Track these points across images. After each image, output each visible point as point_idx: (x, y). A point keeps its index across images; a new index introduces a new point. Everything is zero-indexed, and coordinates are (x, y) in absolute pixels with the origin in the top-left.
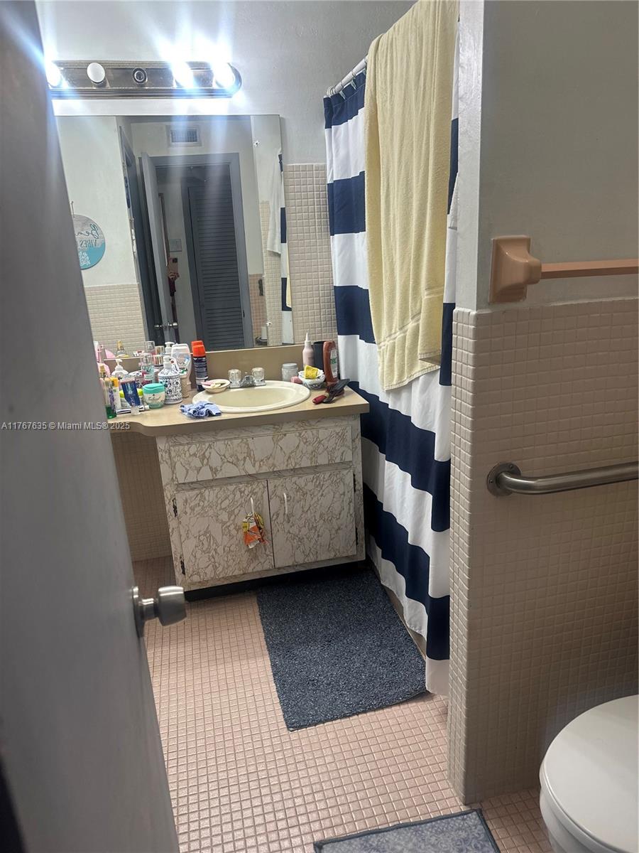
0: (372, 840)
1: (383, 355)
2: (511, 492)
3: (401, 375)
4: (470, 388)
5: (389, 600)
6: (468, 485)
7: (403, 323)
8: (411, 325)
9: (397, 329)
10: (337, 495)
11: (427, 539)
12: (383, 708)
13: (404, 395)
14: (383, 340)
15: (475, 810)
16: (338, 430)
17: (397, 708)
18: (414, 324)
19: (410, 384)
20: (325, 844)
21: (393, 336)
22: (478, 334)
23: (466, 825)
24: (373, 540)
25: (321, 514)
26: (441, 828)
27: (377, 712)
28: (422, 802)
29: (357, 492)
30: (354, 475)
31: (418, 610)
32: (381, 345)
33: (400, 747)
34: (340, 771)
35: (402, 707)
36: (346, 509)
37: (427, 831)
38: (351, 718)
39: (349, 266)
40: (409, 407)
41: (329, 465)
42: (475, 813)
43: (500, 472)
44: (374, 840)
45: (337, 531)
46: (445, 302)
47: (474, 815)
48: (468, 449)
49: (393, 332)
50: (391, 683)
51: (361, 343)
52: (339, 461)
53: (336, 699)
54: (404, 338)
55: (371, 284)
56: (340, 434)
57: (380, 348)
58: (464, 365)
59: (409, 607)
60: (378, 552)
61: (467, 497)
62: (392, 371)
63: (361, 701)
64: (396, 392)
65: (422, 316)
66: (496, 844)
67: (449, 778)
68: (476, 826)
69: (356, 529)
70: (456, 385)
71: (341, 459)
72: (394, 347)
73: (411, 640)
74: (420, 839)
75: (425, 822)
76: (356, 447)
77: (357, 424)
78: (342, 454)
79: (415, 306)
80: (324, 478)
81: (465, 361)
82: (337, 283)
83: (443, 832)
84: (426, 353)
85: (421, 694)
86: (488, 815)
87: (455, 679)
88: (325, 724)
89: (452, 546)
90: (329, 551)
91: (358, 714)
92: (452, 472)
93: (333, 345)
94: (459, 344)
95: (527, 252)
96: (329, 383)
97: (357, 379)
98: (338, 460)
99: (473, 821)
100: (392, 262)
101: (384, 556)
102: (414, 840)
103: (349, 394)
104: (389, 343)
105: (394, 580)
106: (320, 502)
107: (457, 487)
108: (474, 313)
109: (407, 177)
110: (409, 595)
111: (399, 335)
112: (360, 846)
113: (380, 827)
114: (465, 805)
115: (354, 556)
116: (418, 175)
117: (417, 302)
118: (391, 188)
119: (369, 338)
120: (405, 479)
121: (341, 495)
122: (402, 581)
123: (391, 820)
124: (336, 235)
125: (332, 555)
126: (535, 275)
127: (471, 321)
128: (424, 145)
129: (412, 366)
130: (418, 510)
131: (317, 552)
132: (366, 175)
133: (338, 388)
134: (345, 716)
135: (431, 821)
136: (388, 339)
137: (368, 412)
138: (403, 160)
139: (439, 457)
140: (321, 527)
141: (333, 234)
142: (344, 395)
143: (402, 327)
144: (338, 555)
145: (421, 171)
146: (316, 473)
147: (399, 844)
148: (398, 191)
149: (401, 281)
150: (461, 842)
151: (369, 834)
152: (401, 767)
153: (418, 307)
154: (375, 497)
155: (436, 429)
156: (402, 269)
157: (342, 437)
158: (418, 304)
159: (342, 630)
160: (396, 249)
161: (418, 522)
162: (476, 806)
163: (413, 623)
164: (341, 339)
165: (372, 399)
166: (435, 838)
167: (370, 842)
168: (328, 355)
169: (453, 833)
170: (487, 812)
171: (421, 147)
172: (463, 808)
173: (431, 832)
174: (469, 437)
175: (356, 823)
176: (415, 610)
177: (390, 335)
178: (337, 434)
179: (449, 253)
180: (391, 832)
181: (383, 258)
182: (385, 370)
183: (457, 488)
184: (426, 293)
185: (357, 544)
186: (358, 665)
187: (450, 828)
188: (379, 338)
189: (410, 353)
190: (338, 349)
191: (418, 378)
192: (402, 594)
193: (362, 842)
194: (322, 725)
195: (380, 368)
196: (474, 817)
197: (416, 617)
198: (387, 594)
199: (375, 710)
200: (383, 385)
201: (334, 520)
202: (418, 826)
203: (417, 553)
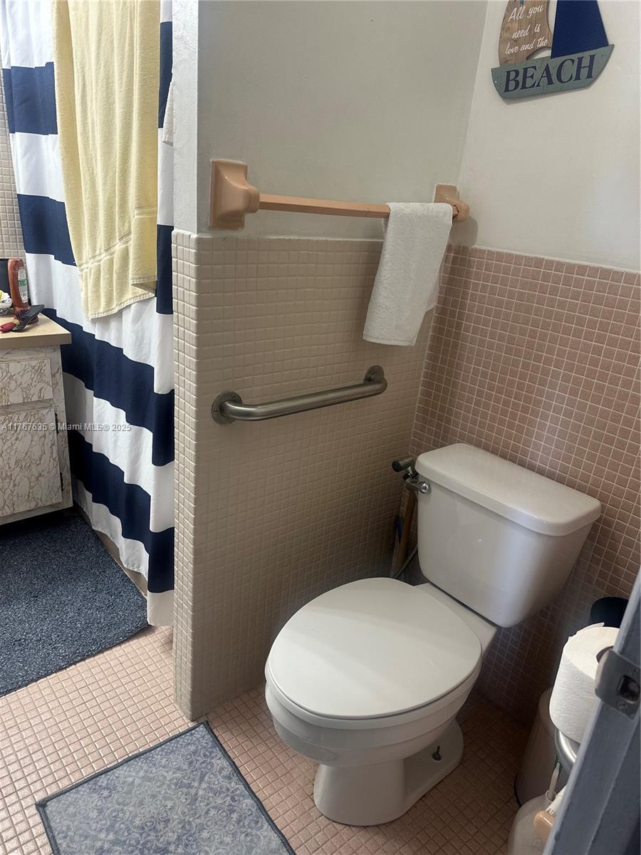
0: (101, 780)
1: (86, 279)
2: (235, 420)
3: (109, 302)
4: (193, 315)
5: (102, 544)
6: (194, 415)
7: (109, 244)
8: (118, 247)
9: (102, 251)
10: (36, 438)
11: (146, 476)
12: (103, 652)
13: (113, 324)
14: (84, 262)
15: (202, 723)
16: (34, 363)
17: (118, 648)
18: (122, 246)
19: (120, 313)
20: (48, 801)
21: (97, 259)
22: (199, 259)
23: (194, 739)
24: (81, 484)
25: (16, 461)
26: (171, 748)
27: (96, 657)
28: (150, 730)
29: (61, 434)
30: (56, 415)
31: (136, 549)
32: (82, 267)
33: (123, 685)
34: (59, 725)
35: (123, 646)
36: (48, 453)
37: (157, 755)
38: (68, 669)
39: (36, 172)
40: (119, 338)
41: (24, 404)
42: (202, 725)
43: (223, 401)
44: (103, 781)
45: (37, 479)
46: (159, 222)
47: (201, 728)
48: (194, 379)
49: (98, 252)
50: (110, 626)
51: (57, 265)
52: (37, 399)
53: (49, 654)
54: (111, 261)
55: (67, 197)
56: (36, 368)
57: (82, 270)
58: (186, 291)
59: (126, 547)
60: (87, 496)
61: (193, 427)
62: (98, 297)
63: (78, 649)
64: (104, 321)
65: (133, 236)
66: (223, 748)
67: (176, 701)
68: (203, 737)
69: (61, 474)
70: (178, 312)
71: (39, 397)
72: (99, 271)
73: (129, 579)
74: (151, 765)
75: (155, 748)
76: (57, 383)
77: (57, 357)
78: (41, 390)
79: (123, 225)
80: (18, 419)
81: (187, 287)
82: (22, 190)
83: (172, 751)
84: (139, 278)
85: (144, 629)
86: (214, 724)
87: (181, 606)
88: (38, 682)
89: (177, 477)
90: (28, 501)
91: (75, 663)
92: (176, 402)
93: (20, 264)
94: (180, 269)
95: (244, 178)
96: (18, 309)
97: (53, 306)
98: (35, 398)
99: (200, 733)
100: (93, 173)
101: (95, 500)
102: (145, 767)
103: (44, 322)
104: (92, 266)
105: (107, 522)
106: (14, 447)
107: (181, 418)
108: (194, 236)
109: (108, 79)
110: (126, 534)
111: (104, 257)
112: (88, 791)
113: (108, 767)
114: (192, 721)
115: (59, 503)
116: (121, 78)
117: (124, 222)
118: (88, 89)
119: (67, 258)
120: (118, 415)
121: (41, 437)
122: (117, 523)
123: (119, 756)
124: (16, 133)
125: (33, 505)
126: (253, 204)
127: (193, 244)
128: (127, 45)
129: (122, 293)
130: (135, 447)
131: (14, 504)
132: (55, 67)
133: (31, 314)
134: (61, 669)
135: (160, 745)
136: (92, 260)
137: (71, 343)
138: (102, 58)
139: (159, 390)
140: (18, 474)
141: (13, 131)
142: (38, 323)
143: (108, 248)
144: (40, 504)
145: (125, 74)
146: (7, 413)
147: (130, 776)
148: (96, 93)
149: (104, 197)
150: (190, 755)
151: (97, 776)
152: (127, 704)
153: (126, 228)
154: (82, 438)
155: (153, 361)
156: (105, 183)
157: (39, 371)
158: (127, 224)
159: (50, 583)
160: (96, 160)
161: (135, 460)
162: (202, 720)
163: (130, 563)
164: (30, 259)
165: (74, 329)
166: (165, 759)
167: (99, 784)
168: (15, 276)
169: (182, 750)
170: (213, 721)
171: (124, 47)
172: (191, 725)
173: (161, 755)
174: (193, 367)
175: (82, 770)
176: (134, 549)
177: (94, 257)
178: (33, 367)
179: (163, 171)
180: (120, 768)
181: (81, 169)
182: (89, 294)
183: (183, 419)
184: (136, 212)
185: (62, 490)
186: (72, 615)
187: (179, 746)
188: (80, 259)
189: (119, 278)
190: (26, 270)
191: (130, 305)
192: (116, 535)
193: (90, 786)
194: (35, 683)
195: (83, 294)
196: (201, 729)
197: (135, 557)
198: (99, 539)
199: (94, 656)
200: (87, 313)
201: (33, 466)
202: (148, 754)
203: (135, 491)
